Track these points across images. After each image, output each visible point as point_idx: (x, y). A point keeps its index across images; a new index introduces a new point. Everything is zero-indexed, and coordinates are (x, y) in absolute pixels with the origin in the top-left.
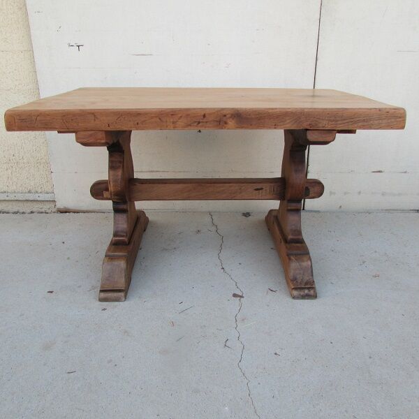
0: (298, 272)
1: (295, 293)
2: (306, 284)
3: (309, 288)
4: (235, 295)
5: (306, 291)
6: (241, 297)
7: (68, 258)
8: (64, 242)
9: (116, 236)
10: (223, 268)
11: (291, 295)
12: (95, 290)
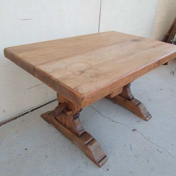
0: (143, 111)
4: (133, 130)
5: (149, 116)
6: (135, 130)
7: (47, 157)
8: (26, 149)
9: (80, 132)
10: (113, 121)
11: (146, 120)
12: (88, 164)
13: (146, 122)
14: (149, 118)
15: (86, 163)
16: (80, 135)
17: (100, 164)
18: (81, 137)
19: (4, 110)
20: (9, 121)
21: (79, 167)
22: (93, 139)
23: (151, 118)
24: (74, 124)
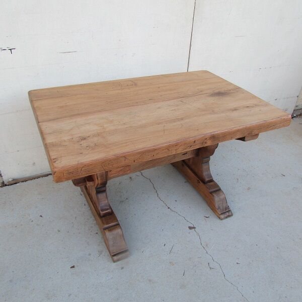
0: (219, 203)
1: (222, 216)
2: (226, 209)
3: (228, 211)
4: (190, 228)
5: (227, 214)
6: (194, 228)
7: (59, 231)
8: (41, 216)
9: (102, 210)
10: (169, 208)
11: (220, 218)
12: (103, 254)
13: (219, 221)
14: (226, 216)
15: (100, 252)
16: (102, 215)
17: (115, 258)
18: (103, 218)
19: (34, 163)
20: (38, 177)
21: (90, 255)
22: (118, 225)
23: (229, 216)
24: (98, 198)
